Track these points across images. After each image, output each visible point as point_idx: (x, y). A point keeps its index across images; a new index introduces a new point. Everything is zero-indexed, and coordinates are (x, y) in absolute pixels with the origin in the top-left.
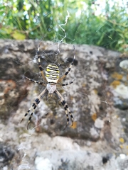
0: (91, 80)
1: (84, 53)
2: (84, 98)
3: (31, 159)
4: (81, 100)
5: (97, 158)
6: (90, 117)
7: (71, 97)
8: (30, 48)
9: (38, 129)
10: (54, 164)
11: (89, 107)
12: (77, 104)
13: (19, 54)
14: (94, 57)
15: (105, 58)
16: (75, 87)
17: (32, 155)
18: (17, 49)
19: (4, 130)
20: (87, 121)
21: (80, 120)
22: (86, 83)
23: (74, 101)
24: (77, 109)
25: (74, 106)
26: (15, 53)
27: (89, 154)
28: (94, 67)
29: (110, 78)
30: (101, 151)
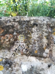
0: (44, 32)
1: (41, 20)
2: (41, 40)
3: (20, 65)
4: (39, 41)
5: (46, 65)
6: (43, 48)
7: (35, 40)
8: (18, 20)
9: (22, 54)
10: (28, 67)
11: (43, 44)
12: (37, 43)
13: (13, 23)
14: (45, 22)
15: (50, 22)
16: (37, 36)
17: (20, 64)
18: (13, 21)
19: (9, 54)
20: (42, 50)
21: (39, 50)
22: (41, 34)
23: (36, 42)
24: (37, 45)
25: (36, 44)
26: (12, 23)
27: (42, 63)
28: (45, 27)
29: (52, 31)
30: (48, 62)
